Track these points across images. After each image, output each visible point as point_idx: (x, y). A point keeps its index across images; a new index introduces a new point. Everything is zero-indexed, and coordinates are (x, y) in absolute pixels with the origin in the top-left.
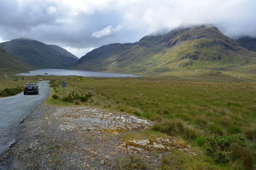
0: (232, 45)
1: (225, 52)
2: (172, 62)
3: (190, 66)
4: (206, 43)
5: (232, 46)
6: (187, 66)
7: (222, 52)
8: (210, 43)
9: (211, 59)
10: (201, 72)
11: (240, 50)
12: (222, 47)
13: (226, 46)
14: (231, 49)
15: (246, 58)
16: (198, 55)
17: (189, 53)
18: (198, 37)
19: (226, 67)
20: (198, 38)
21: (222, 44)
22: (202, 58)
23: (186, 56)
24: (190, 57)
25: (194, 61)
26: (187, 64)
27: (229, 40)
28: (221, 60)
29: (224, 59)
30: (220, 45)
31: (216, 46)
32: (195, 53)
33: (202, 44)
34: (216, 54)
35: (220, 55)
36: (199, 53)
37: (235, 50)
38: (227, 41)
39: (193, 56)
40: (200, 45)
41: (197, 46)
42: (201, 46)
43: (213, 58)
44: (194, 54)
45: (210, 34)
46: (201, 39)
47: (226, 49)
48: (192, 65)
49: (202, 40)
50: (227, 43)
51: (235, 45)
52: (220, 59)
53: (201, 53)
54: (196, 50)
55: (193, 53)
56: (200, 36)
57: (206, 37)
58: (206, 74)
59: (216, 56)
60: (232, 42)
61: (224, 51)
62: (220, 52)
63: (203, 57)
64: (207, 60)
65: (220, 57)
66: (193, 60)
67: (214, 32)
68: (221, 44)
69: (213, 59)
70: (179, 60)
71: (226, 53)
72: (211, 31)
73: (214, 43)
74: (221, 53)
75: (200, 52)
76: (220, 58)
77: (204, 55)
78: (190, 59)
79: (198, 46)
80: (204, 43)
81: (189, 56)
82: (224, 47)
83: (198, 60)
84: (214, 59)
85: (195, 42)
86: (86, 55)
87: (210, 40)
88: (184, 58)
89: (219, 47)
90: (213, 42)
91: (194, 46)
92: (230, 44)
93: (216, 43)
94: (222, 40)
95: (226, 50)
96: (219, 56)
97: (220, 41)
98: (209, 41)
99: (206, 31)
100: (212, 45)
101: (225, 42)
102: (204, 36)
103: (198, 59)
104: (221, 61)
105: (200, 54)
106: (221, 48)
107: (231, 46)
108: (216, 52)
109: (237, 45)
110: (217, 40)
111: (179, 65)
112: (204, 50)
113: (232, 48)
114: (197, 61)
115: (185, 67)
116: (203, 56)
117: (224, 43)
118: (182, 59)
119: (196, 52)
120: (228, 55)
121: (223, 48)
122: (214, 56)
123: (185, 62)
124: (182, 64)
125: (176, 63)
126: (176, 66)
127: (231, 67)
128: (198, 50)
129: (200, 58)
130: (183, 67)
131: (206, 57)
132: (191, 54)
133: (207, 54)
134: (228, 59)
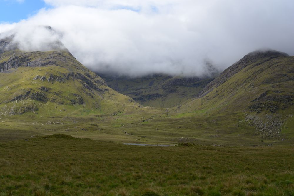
0: (95, 82)
1: (88, 92)
3: (33, 113)
4: (58, 75)
5: (96, 84)
6: (29, 114)
7: (84, 91)
8: (64, 75)
9: (69, 102)
10: (56, 124)
11: (107, 91)
12: (82, 84)
13: (88, 84)
14: (96, 88)
15: (118, 105)
16: (47, 93)
17: (32, 89)
18: (43, 62)
20: (43, 65)
21: (83, 78)
22: (54, 99)
23: (25, 93)
24: (34, 97)
25: (40, 103)
26: (29, 109)
27: (91, 74)
28: (84, 105)
29: (88, 103)
30: (79, 80)
31: (74, 81)
32: (41, 89)
33: (52, 76)
34: (75, 94)
35: (82, 97)
36: (49, 91)
37: (101, 90)
38: (89, 76)
40: (49, 77)
42: (50, 79)
43: (72, 101)
44: (40, 91)
45: (63, 61)
46: (48, 67)
47: (88, 88)
48: (36, 110)
49: (52, 69)
50: (89, 79)
51: (99, 82)
52: (82, 104)
53: (51, 91)
54: (43, 86)
55: (38, 90)
56: (47, 61)
57: (57, 65)
59: (76, 97)
60: (95, 77)
61: (87, 90)
62: (80, 92)
63: (55, 98)
64: (63, 103)
65: (82, 99)
66: (38, 102)
67: (69, 58)
68: (81, 79)
69: (71, 102)
70: (13, 100)
71: (90, 95)
72: (64, 56)
74: (83, 93)
75: (50, 89)
76: (81, 102)
77: (57, 94)
78: (34, 101)
79: (45, 78)
80: (55, 74)
81: (31, 94)
82: (86, 84)
84: (73, 102)
85: (39, 71)
87: (65, 71)
88: (22, 97)
89: (78, 83)
90: (69, 75)
91: (39, 77)
92: (93, 81)
93: (73, 76)
94: (82, 73)
95: (89, 90)
96: (80, 98)
97: (80, 74)
98: (63, 72)
99: (56, 55)
100: (68, 78)
101: (86, 77)
102: (54, 63)
103: (47, 101)
104: (84, 107)
105: (49, 93)
106: (81, 85)
107: (95, 85)
108: (75, 92)
109: (103, 84)
110: (75, 72)
111: (14, 110)
112: (56, 86)
113: (97, 87)
114: (45, 104)
115: (26, 114)
116: (55, 96)
117: (85, 78)
118: (17, 99)
119: (43, 88)
120: (93, 97)
121: (84, 85)
122: (72, 98)
123: (25, 106)
124: (19, 107)
125: (6, 107)
126: (7, 111)
127: (102, 117)
128: (46, 85)
129: (51, 99)
130: (22, 113)
131: (60, 98)
132: (34, 91)
133: (60, 93)
134: (94, 104)
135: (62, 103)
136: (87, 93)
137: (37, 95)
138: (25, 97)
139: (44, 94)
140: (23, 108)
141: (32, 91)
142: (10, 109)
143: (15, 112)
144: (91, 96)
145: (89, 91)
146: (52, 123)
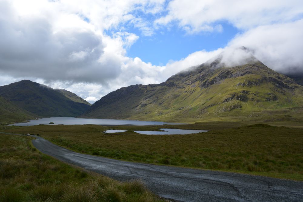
0: (285, 82)
1: (280, 91)
2: (214, 105)
3: (238, 110)
4: (254, 81)
6: (235, 110)
7: (277, 90)
8: (259, 80)
9: (264, 99)
10: (256, 116)
11: (297, 88)
12: (274, 85)
13: (280, 84)
14: (286, 87)
16: (247, 95)
17: (236, 93)
18: (242, 73)
20: (241, 75)
21: (274, 81)
22: (253, 99)
23: (231, 96)
24: (238, 99)
25: (242, 103)
26: (235, 107)
27: (281, 76)
28: (278, 101)
29: (281, 99)
30: (272, 82)
31: (267, 83)
32: (242, 92)
33: (249, 82)
34: (269, 93)
35: (275, 95)
37: (291, 88)
38: (279, 78)
39: (241, 96)
40: (247, 83)
41: (244, 85)
42: (248, 85)
43: (267, 98)
44: (242, 94)
45: (257, 70)
46: (246, 75)
47: (280, 87)
48: (240, 107)
49: (249, 77)
50: (279, 80)
51: (289, 82)
52: (276, 100)
53: (250, 93)
54: (243, 90)
55: (240, 93)
56: (245, 72)
57: (253, 73)
59: (270, 96)
60: (285, 78)
61: (279, 89)
62: (273, 91)
63: (253, 98)
65: (276, 97)
67: (261, 67)
68: (273, 81)
69: (266, 99)
70: (223, 102)
71: (282, 92)
72: (257, 66)
73: (264, 80)
74: (276, 92)
75: (249, 91)
76: (275, 98)
77: (255, 95)
78: (238, 101)
79: (244, 84)
80: (252, 80)
81: (236, 96)
82: (277, 84)
83: (247, 101)
84: (268, 99)
85: (239, 80)
88: (229, 99)
89: (271, 85)
90: (263, 80)
91: (240, 84)
92: (283, 82)
93: (266, 79)
94: (274, 77)
95: (281, 89)
97: (271, 78)
98: (258, 78)
99: (251, 66)
100: (262, 82)
101: (277, 79)
102: (250, 72)
105: (249, 94)
106: (273, 86)
107: (285, 84)
108: (269, 91)
109: (292, 83)
110: (267, 76)
112: (253, 90)
113: (287, 86)
114: (246, 103)
115: (233, 111)
116: (253, 96)
117: (276, 80)
118: (227, 101)
119: (244, 92)
120: (284, 94)
121: (276, 85)
122: (267, 96)
124: (228, 106)
125: (220, 106)
126: (221, 110)
127: (294, 109)
128: (246, 89)
129: (250, 99)
130: (231, 110)
131: (257, 97)
132: (238, 94)
133: (257, 93)
134: (286, 99)
135: (260, 101)
136: (279, 92)
138: (232, 99)
139: (245, 96)
140: (231, 106)
141: (236, 94)
142: (222, 108)
143: (226, 109)
144: (282, 94)
145: (281, 90)
146: (253, 116)
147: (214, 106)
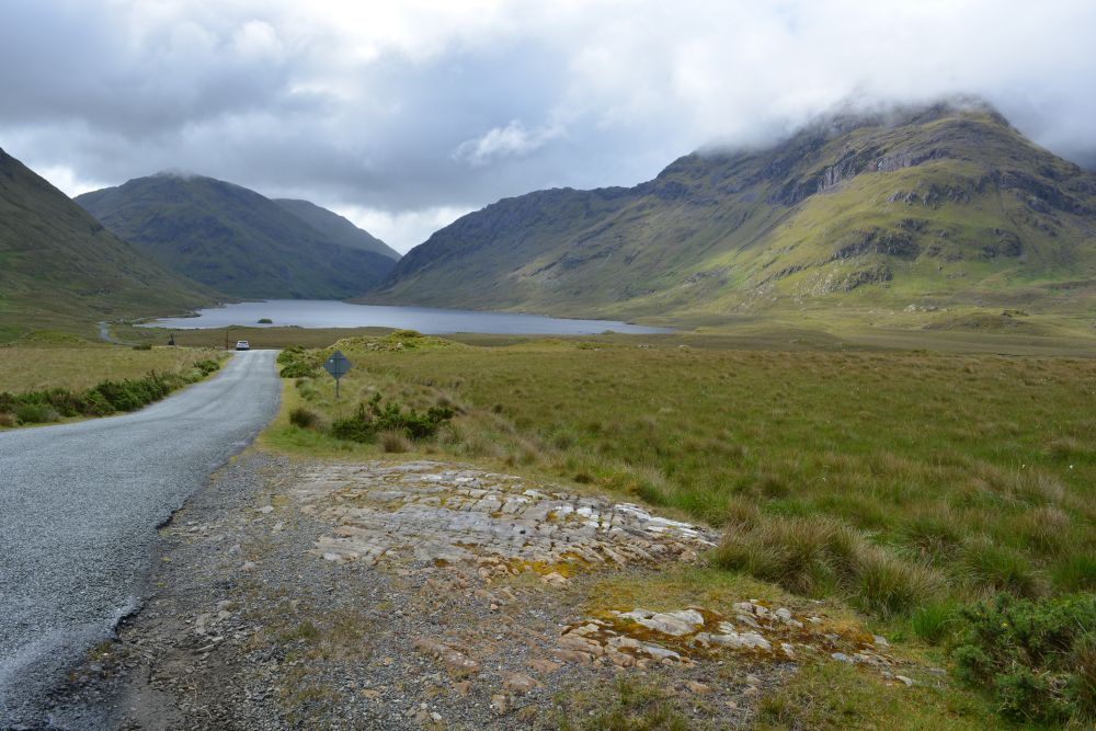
0: (1071, 190)
1: (1041, 222)
2: (799, 268)
3: (878, 286)
4: (953, 184)
5: (1073, 195)
6: (868, 288)
7: (1028, 220)
8: (971, 181)
9: (977, 252)
10: (929, 310)
12: (1024, 199)
13: (1046, 197)
14: (1070, 207)
16: (918, 234)
17: (878, 229)
18: (916, 155)
19: (1045, 291)
20: (914, 163)
21: (1025, 184)
22: (935, 249)
23: (863, 240)
24: (883, 247)
25: (898, 262)
26: (868, 277)
27: (1059, 168)
28: (1023, 258)
29: (1036, 251)
30: (1016, 190)
31: (999, 194)
32: (903, 226)
33: (934, 188)
34: (997, 231)
35: (1017, 238)
36: (924, 229)
37: (1087, 212)
38: (1050, 174)
39: (894, 241)
40: (927, 193)
41: (914, 198)
42: (929, 199)
43: (986, 249)
44: (898, 231)
45: (973, 144)
46: (930, 164)
47: (1042, 210)
48: (887, 279)
49: (936, 171)
50: (1050, 182)
51: (1085, 188)
52: (1018, 254)
53: (930, 228)
54: (907, 216)
55: (894, 230)
56: (927, 150)
57: (954, 157)
58: (955, 320)
59: (1000, 239)
60: (1072, 175)
61: (1037, 216)
62: (1015, 223)
63: (938, 246)
64: (960, 258)
65: (1019, 243)
66: (893, 258)
67: (990, 133)
68: (1021, 187)
69: (983, 252)
70: (833, 259)
71: (1046, 228)
72: (976, 128)
73: (992, 181)
74: (1023, 226)
75: (927, 222)
76: (1015, 249)
77: (946, 235)
78: (883, 256)
79: (915, 196)
80: (944, 183)
81: (877, 240)
82: (1035, 198)
83: (915, 257)
84: (990, 253)
85: (902, 180)
86: (429, 241)
87: (974, 170)
88: (854, 249)
89: (1011, 201)
90: (985, 180)
91: (899, 196)
92: (1061, 187)
93: (997, 180)
94: (1027, 170)
95: (1044, 215)
96: (1013, 239)
97: (1017, 175)
98: (967, 175)
99: (952, 130)
100: (980, 189)
101: (1041, 177)
102: (944, 153)
103: (918, 253)
104: (1021, 263)
105: (925, 233)
106: (1019, 204)
107: (1068, 197)
108: (997, 224)
110: (1004, 169)
111: (834, 281)
112: (945, 216)
113: (1075, 204)
114: (911, 264)
115: (860, 290)
116: (940, 239)
117: (1034, 183)
118: (844, 255)
119: (909, 223)
120: (1053, 234)
121: (1030, 202)
122: (987, 241)
123: (859, 270)
124: (846, 274)
125: (818, 274)
126: (818, 285)
127: (1067, 288)
128: (918, 213)
129: (927, 250)
130: (851, 288)
131: (952, 244)
132: (884, 231)
133: (955, 230)
134: (1054, 252)
135: (958, 258)
136: (1036, 224)
137: (892, 242)
138: (862, 247)
139: (911, 238)
140: (855, 274)
141: (879, 233)
142: (825, 280)
143: (835, 286)
144: (1047, 233)
145: (1045, 218)
146: (917, 309)
147: (799, 273)
